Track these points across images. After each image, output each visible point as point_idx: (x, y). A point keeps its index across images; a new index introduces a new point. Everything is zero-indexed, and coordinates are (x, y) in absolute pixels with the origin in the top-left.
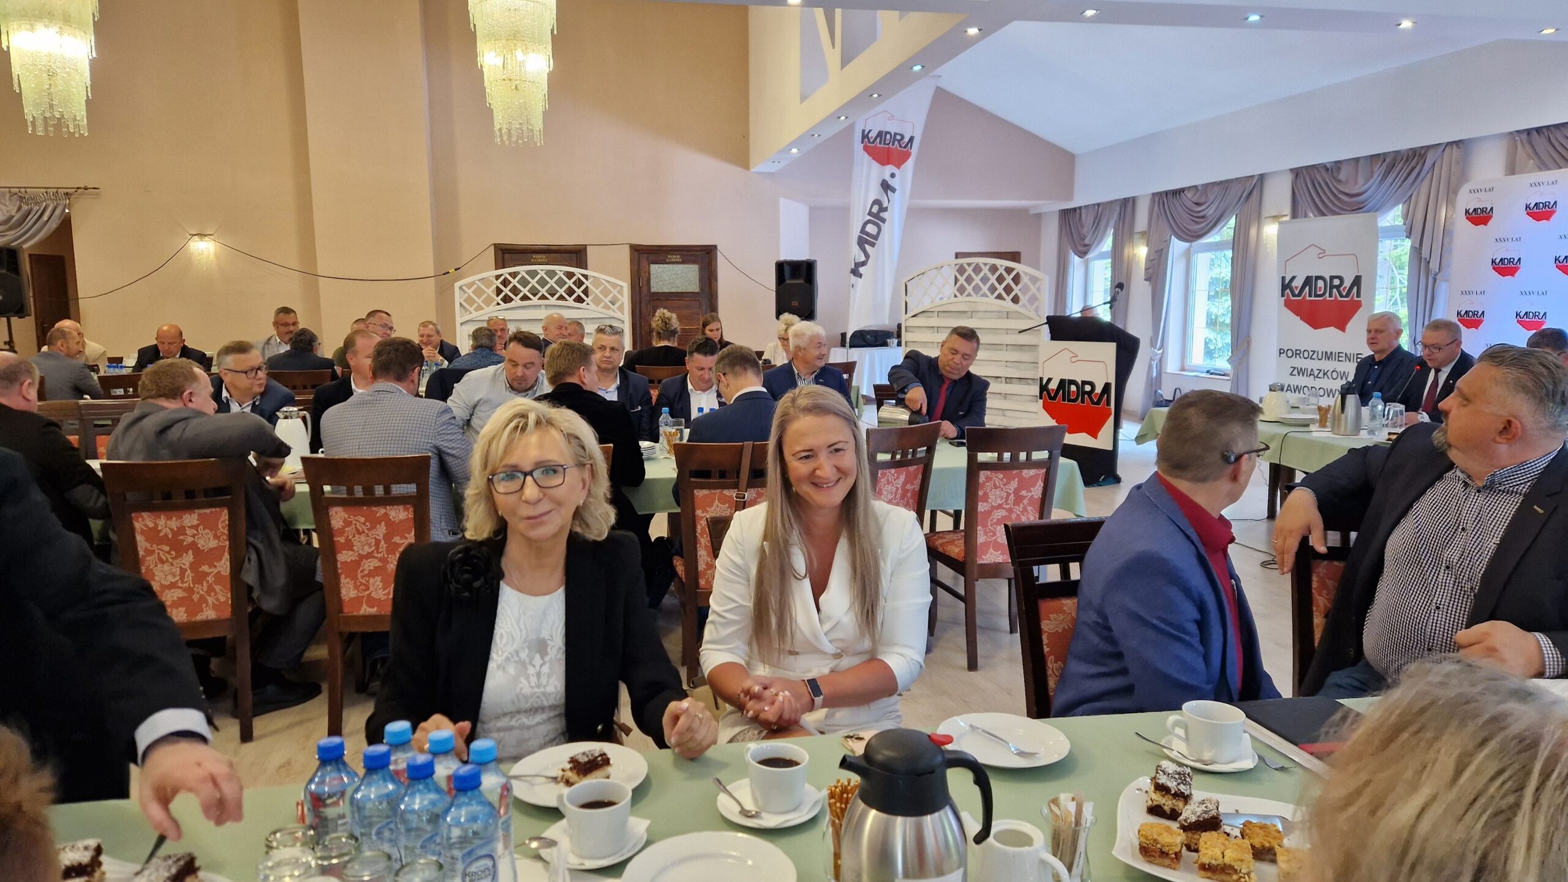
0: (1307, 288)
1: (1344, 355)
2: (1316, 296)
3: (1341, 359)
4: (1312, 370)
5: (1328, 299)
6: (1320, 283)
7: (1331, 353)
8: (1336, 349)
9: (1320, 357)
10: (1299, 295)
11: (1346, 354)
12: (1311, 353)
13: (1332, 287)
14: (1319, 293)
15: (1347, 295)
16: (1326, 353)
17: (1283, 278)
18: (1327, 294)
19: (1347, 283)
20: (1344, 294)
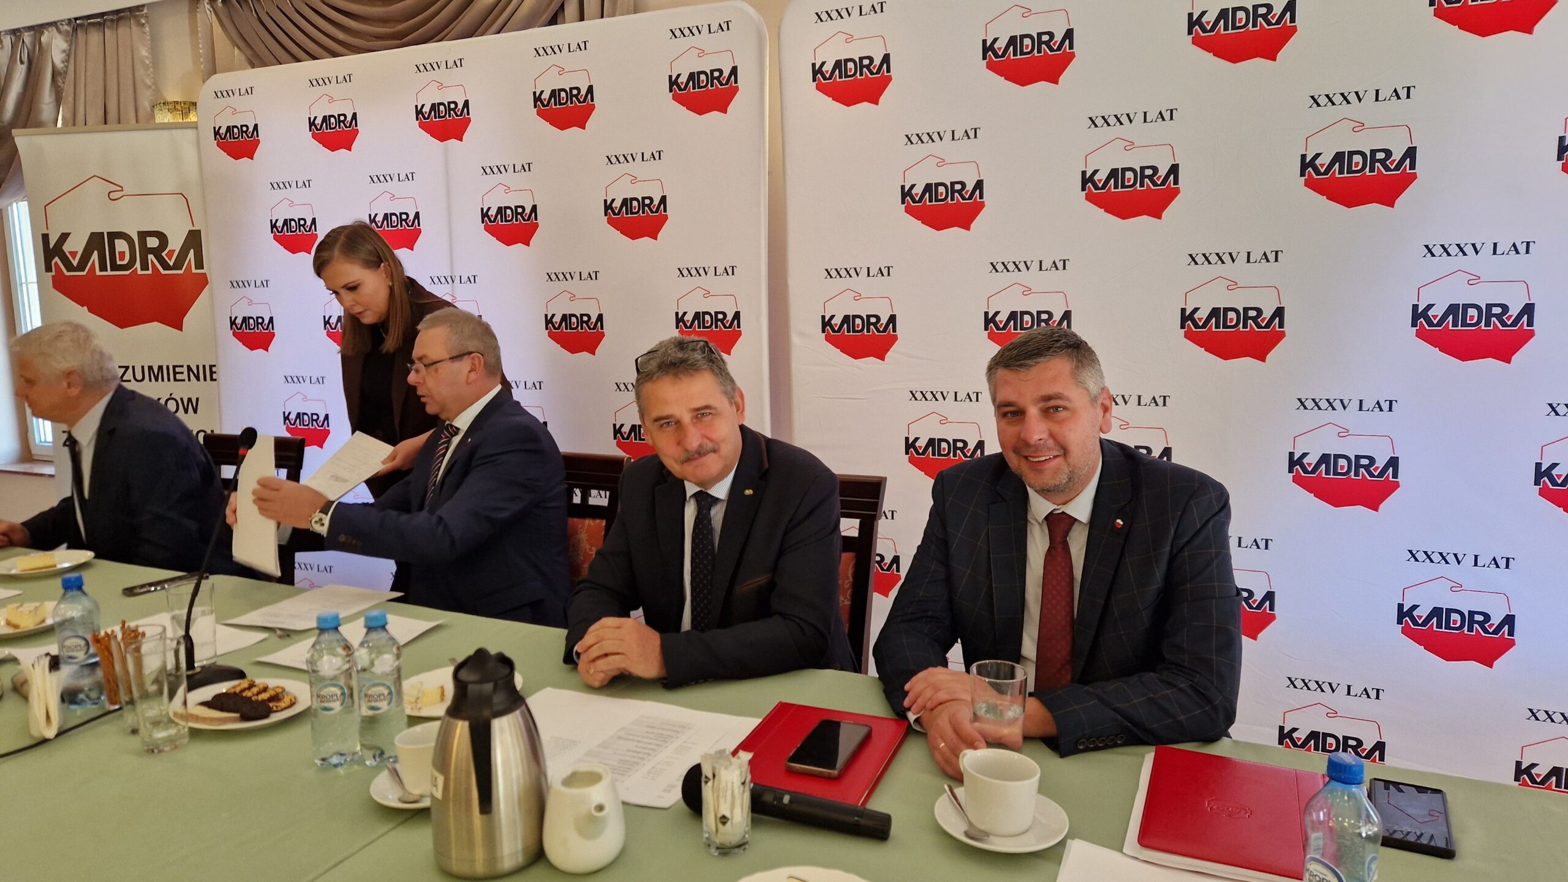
0: (95, 256)
1: (185, 370)
2: (115, 267)
3: (178, 377)
5: (140, 272)
6: (121, 245)
7: (160, 368)
8: (168, 361)
9: (139, 376)
10: (81, 266)
11: (189, 368)
13: (146, 251)
14: (119, 263)
15: (178, 265)
16: (150, 368)
17: (45, 238)
18: (138, 265)
19: (175, 243)
20: (171, 263)
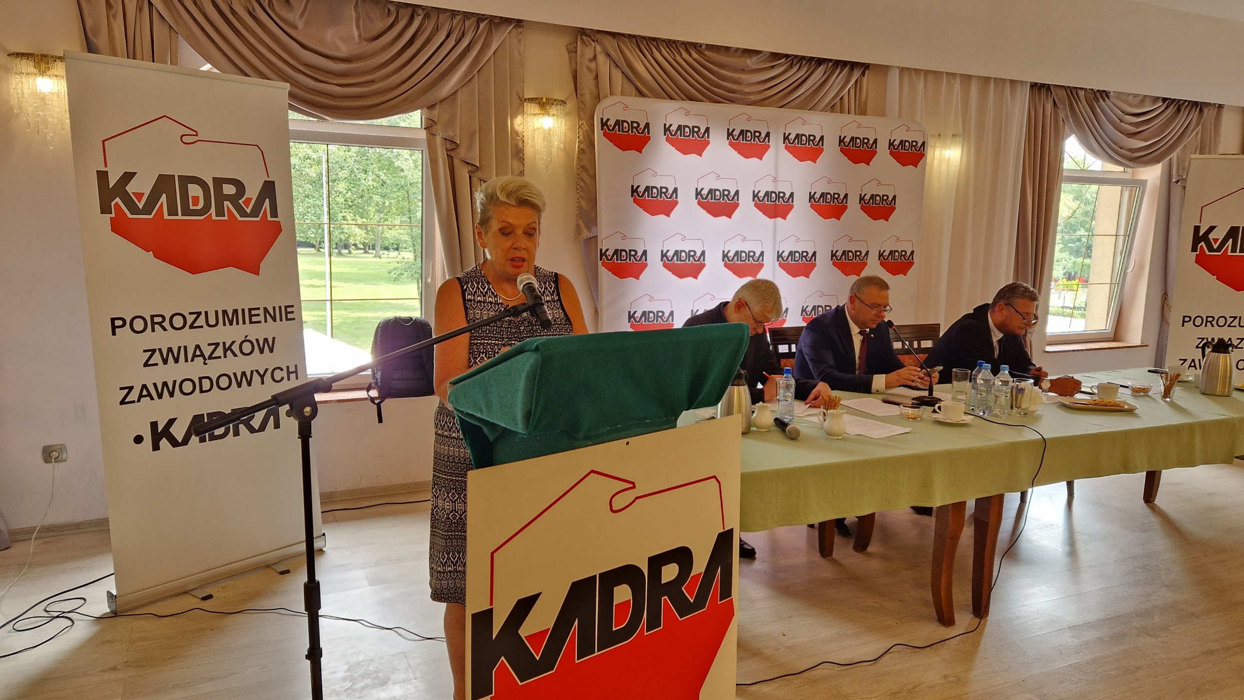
0: (164, 199)
1: (261, 312)
4: (198, 347)
5: (214, 217)
6: (194, 191)
10: (147, 210)
12: (190, 319)
13: (221, 198)
14: (191, 208)
15: (254, 213)
18: (213, 210)
19: (253, 191)
20: (248, 210)
